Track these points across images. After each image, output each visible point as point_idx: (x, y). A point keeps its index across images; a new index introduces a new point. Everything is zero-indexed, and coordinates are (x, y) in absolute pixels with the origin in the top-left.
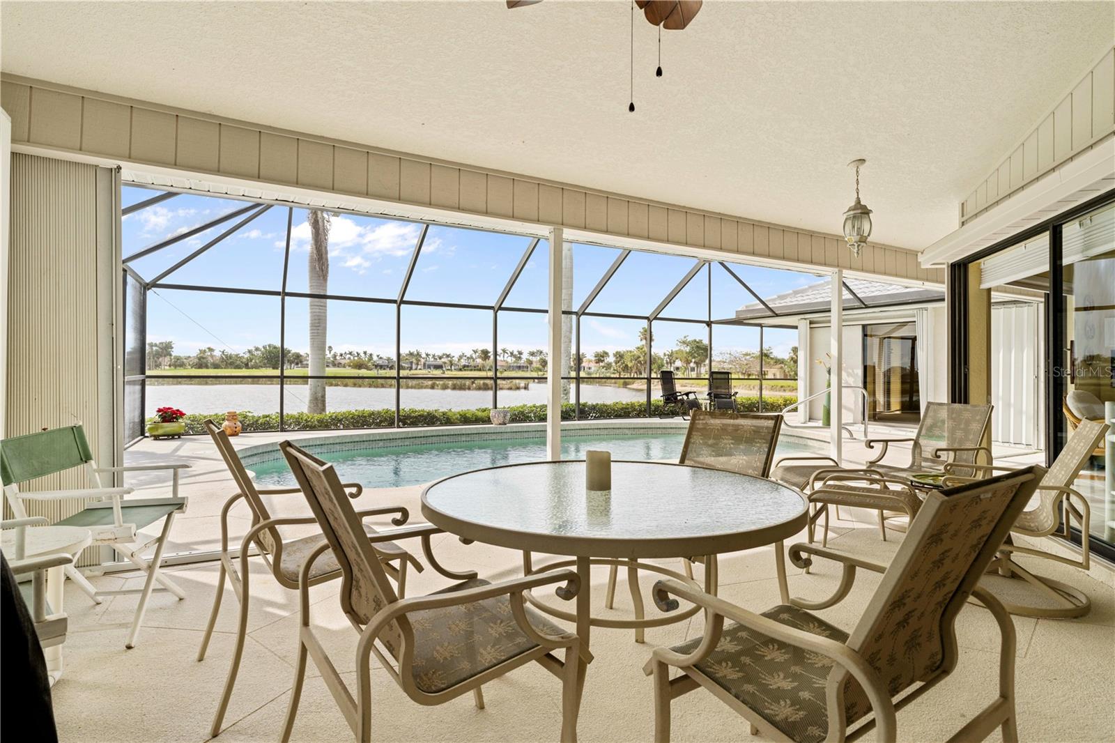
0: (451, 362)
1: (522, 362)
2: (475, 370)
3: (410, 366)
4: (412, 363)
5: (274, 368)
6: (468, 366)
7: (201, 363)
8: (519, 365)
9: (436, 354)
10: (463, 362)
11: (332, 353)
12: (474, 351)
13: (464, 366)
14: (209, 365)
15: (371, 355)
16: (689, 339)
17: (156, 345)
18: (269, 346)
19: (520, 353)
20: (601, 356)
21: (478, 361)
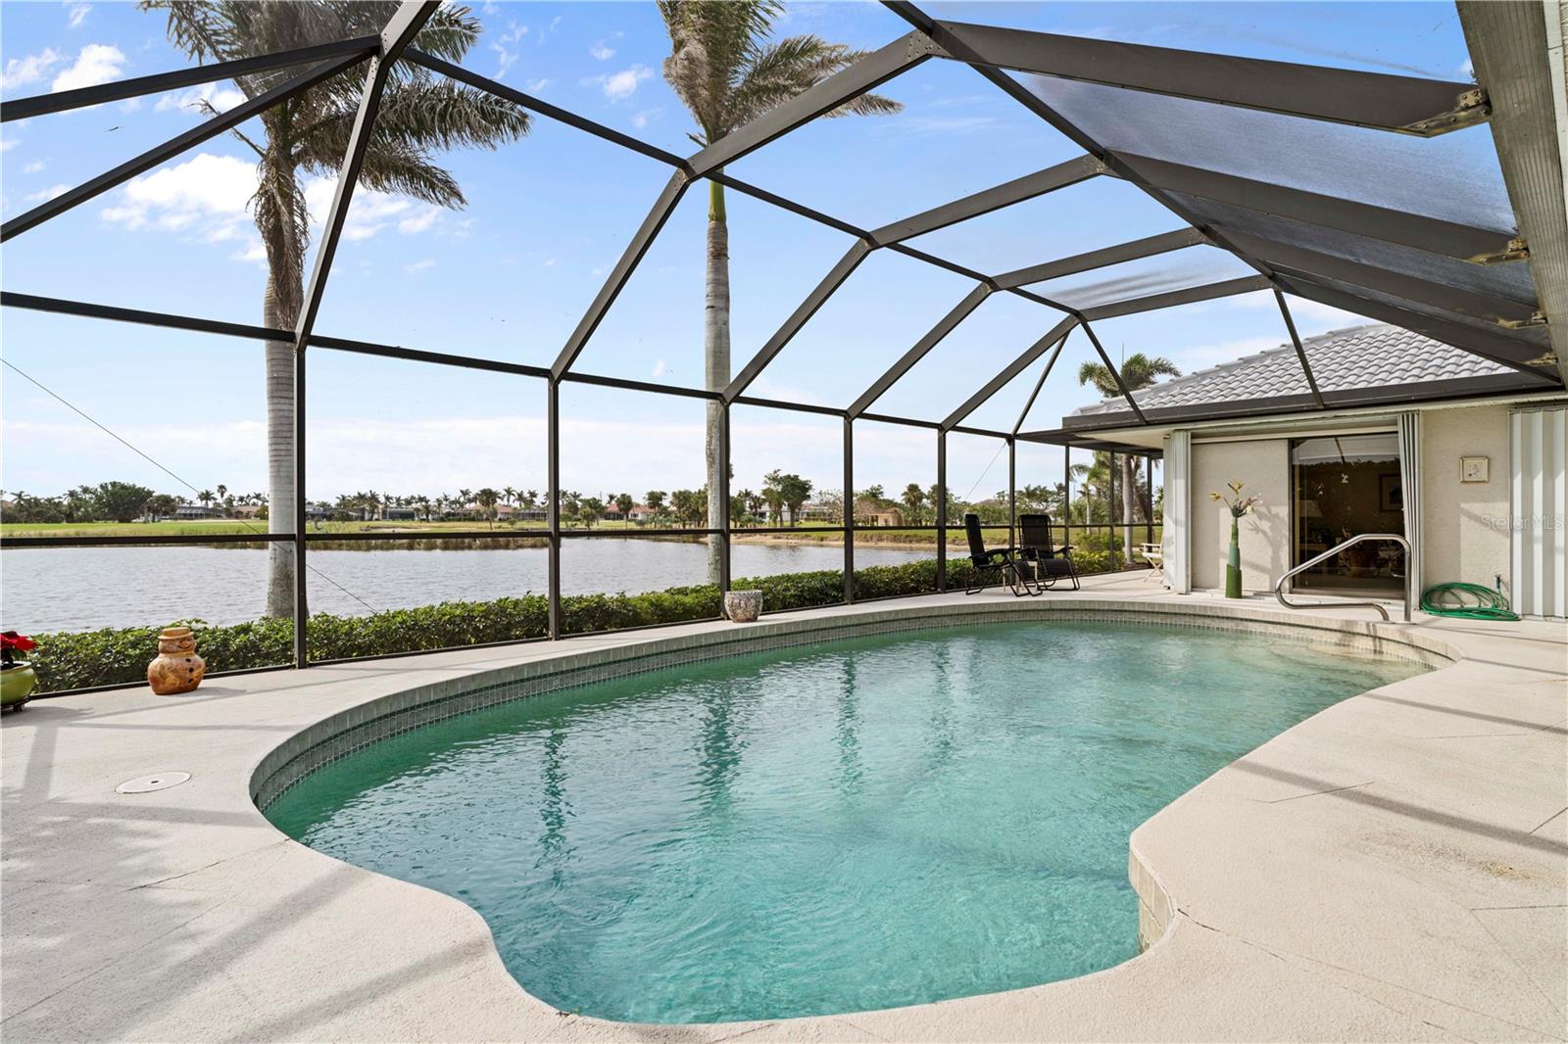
0: (427, 508)
1: (534, 510)
2: (465, 520)
3: (359, 514)
4: (363, 510)
6: (454, 514)
8: (532, 511)
9: (402, 498)
10: (445, 509)
11: (226, 496)
12: (462, 492)
13: (448, 514)
16: (782, 474)
19: (533, 495)
20: (655, 499)
21: (467, 506)
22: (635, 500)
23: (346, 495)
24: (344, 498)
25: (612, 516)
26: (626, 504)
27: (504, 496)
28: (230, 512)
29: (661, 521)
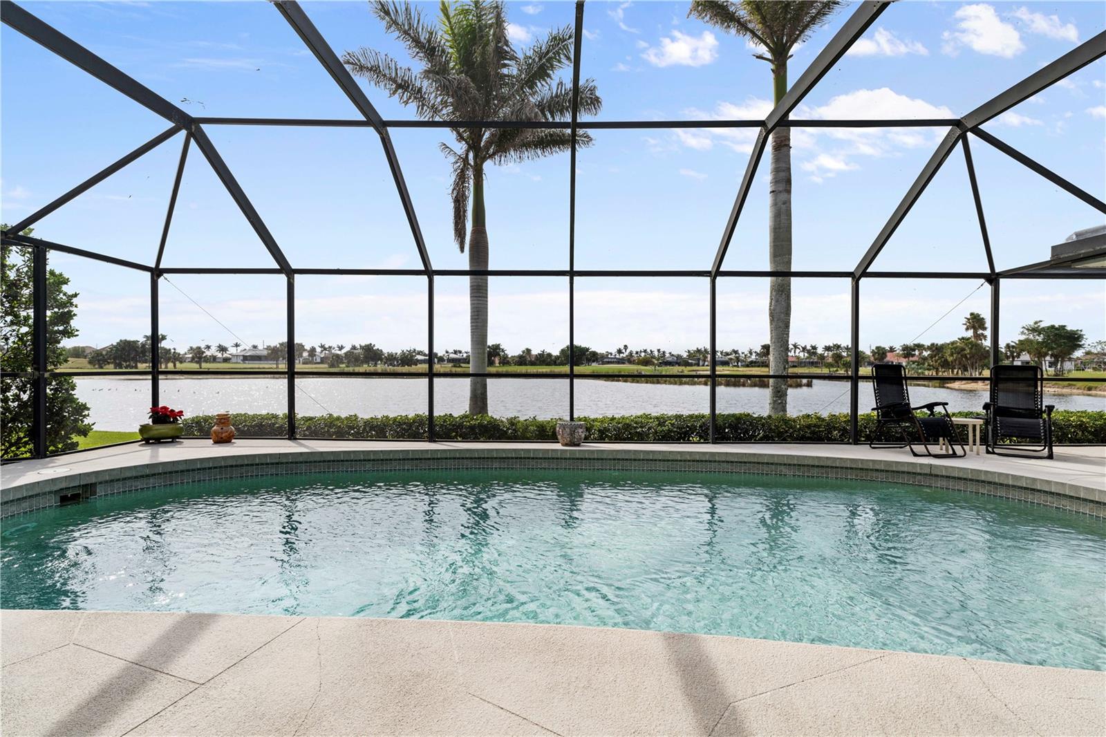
0: (738, 358)
1: (815, 358)
2: (762, 366)
3: (697, 362)
4: (699, 359)
6: (755, 362)
7: (524, 359)
8: (811, 360)
9: (723, 351)
11: (628, 351)
13: (751, 363)
14: (527, 362)
15: (664, 352)
16: (1042, 325)
19: (814, 348)
20: (911, 349)
23: (690, 350)
24: (689, 351)
27: (792, 349)
28: (630, 360)
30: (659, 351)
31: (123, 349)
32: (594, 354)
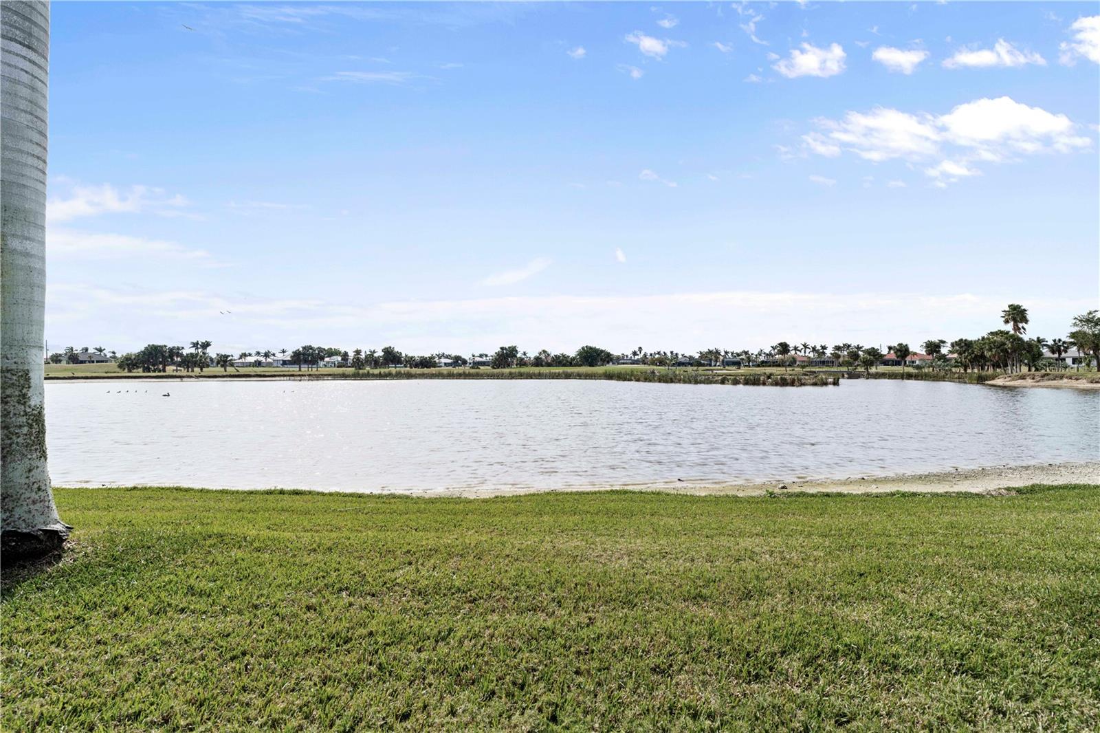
0: (749, 358)
1: (824, 358)
2: (774, 366)
3: (709, 362)
4: (711, 360)
5: (590, 366)
6: (766, 362)
7: (538, 362)
8: (823, 360)
9: (735, 352)
10: (762, 358)
11: (643, 353)
12: (772, 347)
13: (763, 362)
14: (544, 363)
15: (677, 354)
17: (506, 349)
18: (587, 347)
19: (824, 348)
20: (933, 348)
21: (777, 356)
22: (911, 349)
23: (702, 351)
24: (701, 353)
25: (890, 363)
26: (902, 352)
27: (802, 349)
28: (644, 361)
29: (939, 366)
30: (672, 352)
31: (151, 353)
32: (609, 355)
